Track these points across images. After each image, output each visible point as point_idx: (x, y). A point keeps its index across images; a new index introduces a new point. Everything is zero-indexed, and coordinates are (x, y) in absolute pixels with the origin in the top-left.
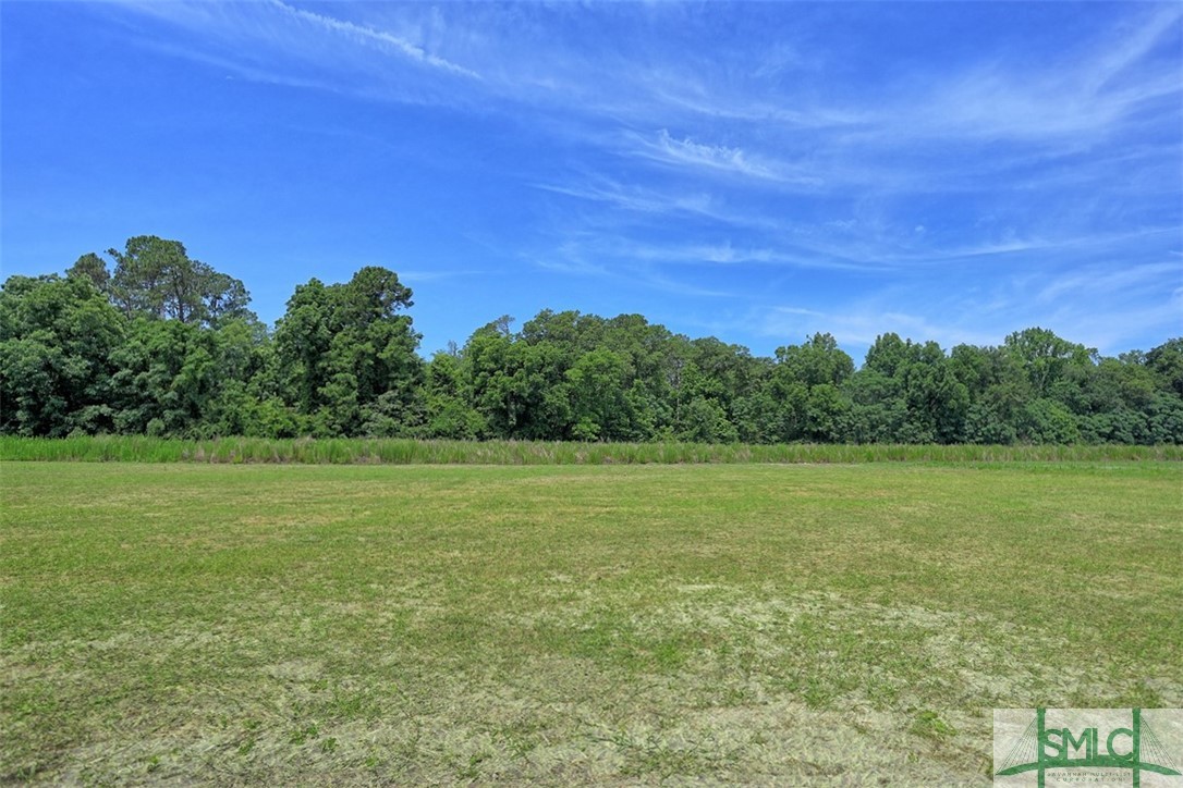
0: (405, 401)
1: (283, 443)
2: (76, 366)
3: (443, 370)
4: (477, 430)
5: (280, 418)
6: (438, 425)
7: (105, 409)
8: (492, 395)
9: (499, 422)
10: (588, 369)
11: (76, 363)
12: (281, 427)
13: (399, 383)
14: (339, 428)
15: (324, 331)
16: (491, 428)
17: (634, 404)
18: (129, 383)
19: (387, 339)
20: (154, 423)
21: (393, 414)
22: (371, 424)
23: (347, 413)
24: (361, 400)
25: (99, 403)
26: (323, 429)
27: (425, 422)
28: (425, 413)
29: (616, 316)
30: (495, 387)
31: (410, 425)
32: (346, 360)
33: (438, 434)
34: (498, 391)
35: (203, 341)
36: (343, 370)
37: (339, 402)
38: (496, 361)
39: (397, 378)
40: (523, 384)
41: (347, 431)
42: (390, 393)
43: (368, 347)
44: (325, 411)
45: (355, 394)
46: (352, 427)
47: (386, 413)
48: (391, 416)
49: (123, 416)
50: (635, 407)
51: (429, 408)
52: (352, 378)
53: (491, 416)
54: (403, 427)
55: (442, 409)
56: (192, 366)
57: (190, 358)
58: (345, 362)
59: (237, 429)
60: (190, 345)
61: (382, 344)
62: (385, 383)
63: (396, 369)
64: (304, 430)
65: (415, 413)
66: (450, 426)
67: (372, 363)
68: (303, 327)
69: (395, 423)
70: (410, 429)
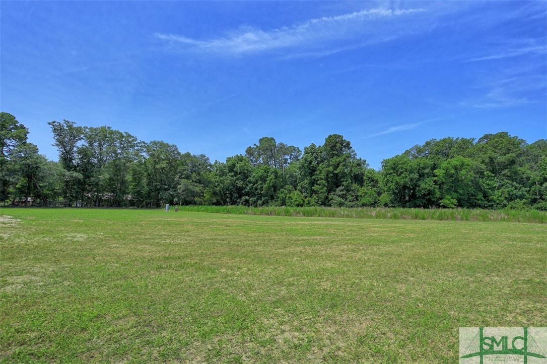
0: (348, 191)
1: (300, 208)
2: (240, 184)
3: (371, 175)
4: (384, 203)
5: (298, 200)
6: (363, 201)
7: (247, 197)
8: (390, 186)
9: (396, 199)
10: (447, 169)
11: (240, 182)
12: (298, 203)
13: (344, 183)
14: (321, 203)
15: (314, 163)
16: (392, 202)
17: (487, 187)
18: (252, 188)
19: (338, 165)
20: (260, 202)
21: (343, 196)
22: (334, 201)
23: (323, 197)
24: (329, 191)
25: (246, 196)
26: (314, 203)
27: (357, 200)
28: (358, 196)
29: (482, 136)
30: (392, 182)
31: (350, 202)
32: (323, 175)
33: (363, 205)
34: (394, 184)
35: (273, 172)
36: (321, 179)
37: (320, 192)
38: (394, 169)
39: (343, 181)
40: (407, 180)
41: (324, 204)
42: (341, 188)
43: (331, 168)
44: (315, 196)
45: (325, 188)
46: (326, 202)
47: (339, 196)
48: (342, 197)
49: (252, 199)
50: (489, 189)
51: (359, 194)
52: (324, 182)
53: (393, 196)
54: (347, 202)
55: (366, 193)
56: (268, 182)
57: (269, 178)
58: (323, 176)
59: (283, 203)
60: (269, 174)
61: (336, 166)
62: (339, 183)
63: (343, 177)
64: (307, 204)
65: (353, 196)
66: (369, 202)
67: (332, 175)
68: (305, 163)
69: (343, 200)
70: (350, 203)
